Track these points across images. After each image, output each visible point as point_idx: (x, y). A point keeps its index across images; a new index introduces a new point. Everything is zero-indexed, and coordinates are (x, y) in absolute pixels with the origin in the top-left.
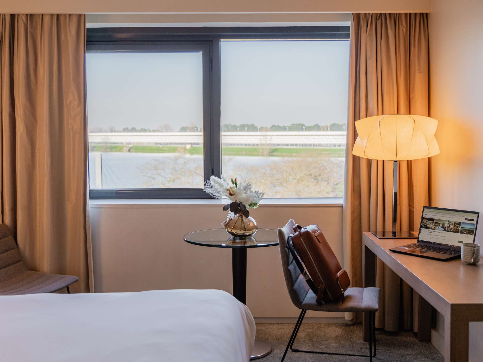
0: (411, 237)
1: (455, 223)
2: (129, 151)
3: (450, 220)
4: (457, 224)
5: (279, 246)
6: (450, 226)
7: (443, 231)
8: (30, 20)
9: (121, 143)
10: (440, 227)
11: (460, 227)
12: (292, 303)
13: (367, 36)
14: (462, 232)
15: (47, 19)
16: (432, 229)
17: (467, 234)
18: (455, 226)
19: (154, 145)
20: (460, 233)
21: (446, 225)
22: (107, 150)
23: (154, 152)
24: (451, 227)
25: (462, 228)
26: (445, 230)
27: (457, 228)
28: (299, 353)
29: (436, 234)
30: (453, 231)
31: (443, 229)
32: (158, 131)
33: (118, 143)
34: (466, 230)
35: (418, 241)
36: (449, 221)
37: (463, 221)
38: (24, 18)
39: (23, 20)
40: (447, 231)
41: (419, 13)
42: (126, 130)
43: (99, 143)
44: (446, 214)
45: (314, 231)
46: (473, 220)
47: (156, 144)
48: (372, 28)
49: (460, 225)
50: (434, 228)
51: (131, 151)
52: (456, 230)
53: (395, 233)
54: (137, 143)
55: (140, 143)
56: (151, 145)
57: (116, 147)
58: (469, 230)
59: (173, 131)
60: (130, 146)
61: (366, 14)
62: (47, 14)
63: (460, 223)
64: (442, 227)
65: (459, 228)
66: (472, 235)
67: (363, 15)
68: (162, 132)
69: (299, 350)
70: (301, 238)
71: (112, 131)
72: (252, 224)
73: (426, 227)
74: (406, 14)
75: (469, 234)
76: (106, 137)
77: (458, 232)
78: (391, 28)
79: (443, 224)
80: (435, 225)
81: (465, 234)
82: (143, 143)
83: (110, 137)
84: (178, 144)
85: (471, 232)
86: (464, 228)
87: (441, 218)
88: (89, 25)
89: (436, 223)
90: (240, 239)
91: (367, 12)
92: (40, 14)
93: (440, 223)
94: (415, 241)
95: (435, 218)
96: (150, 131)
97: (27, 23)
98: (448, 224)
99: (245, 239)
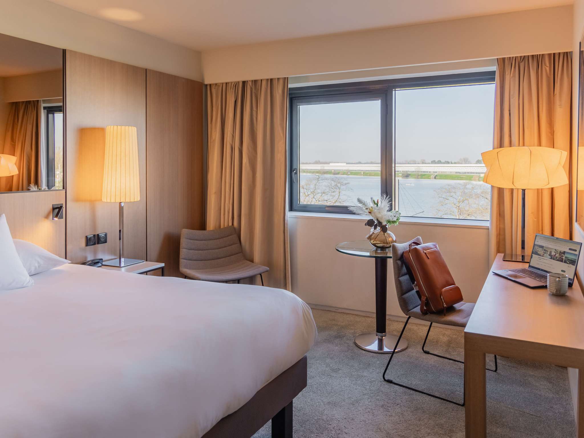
0: (523, 261)
1: (560, 252)
2: (435, 178)
3: (557, 248)
4: (562, 253)
5: (392, 259)
6: (556, 254)
7: (550, 259)
8: (254, 84)
9: (430, 172)
10: (548, 254)
11: (565, 256)
12: (401, 309)
13: (511, 77)
14: (565, 262)
15: (264, 83)
16: (541, 256)
17: (569, 264)
18: (560, 255)
19: (454, 174)
20: (564, 262)
21: (553, 254)
22: (419, 177)
23: (454, 179)
24: (556, 256)
25: (566, 257)
26: (551, 258)
27: (562, 257)
28: (429, 355)
29: (544, 261)
30: (558, 259)
31: (550, 257)
32: (459, 163)
33: (427, 172)
34: (569, 260)
35: (530, 266)
36: (555, 250)
37: (567, 250)
38: (250, 83)
39: (250, 86)
40: (553, 259)
41: (563, 52)
42: (434, 162)
43: (413, 172)
44: (554, 242)
45: (426, 249)
46: (576, 251)
47: (456, 173)
48: (516, 71)
49: (564, 255)
50: (543, 255)
51: (437, 178)
52: (560, 259)
53: (523, 257)
54: (442, 172)
55: (444, 172)
56: (452, 174)
57: (425, 175)
58: (571, 260)
59: (471, 164)
60: (436, 174)
61: (510, 58)
62: (264, 80)
63: (564, 253)
64: (549, 255)
65: (563, 257)
66: (574, 265)
67: (507, 60)
68: (461, 164)
69: (430, 352)
70: (410, 253)
71: (423, 163)
72: (390, 239)
73: (536, 253)
74: (550, 55)
75: (572, 264)
76: (418, 167)
77: (562, 261)
78: (533, 69)
79: (551, 252)
80: (544, 252)
81: (568, 263)
82: (446, 172)
83: (421, 167)
84: (473, 173)
85: (573, 262)
86: (568, 258)
87: (550, 246)
88: (291, 86)
89: (545, 250)
90: (381, 250)
91: (511, 56)
92: (253, 81)
93: (548, 250)
94: (526, 266)
95: (544, 246)
96: (452, 163)
97: (252, 86)
98: (555, 252)
99: (385, 250)
